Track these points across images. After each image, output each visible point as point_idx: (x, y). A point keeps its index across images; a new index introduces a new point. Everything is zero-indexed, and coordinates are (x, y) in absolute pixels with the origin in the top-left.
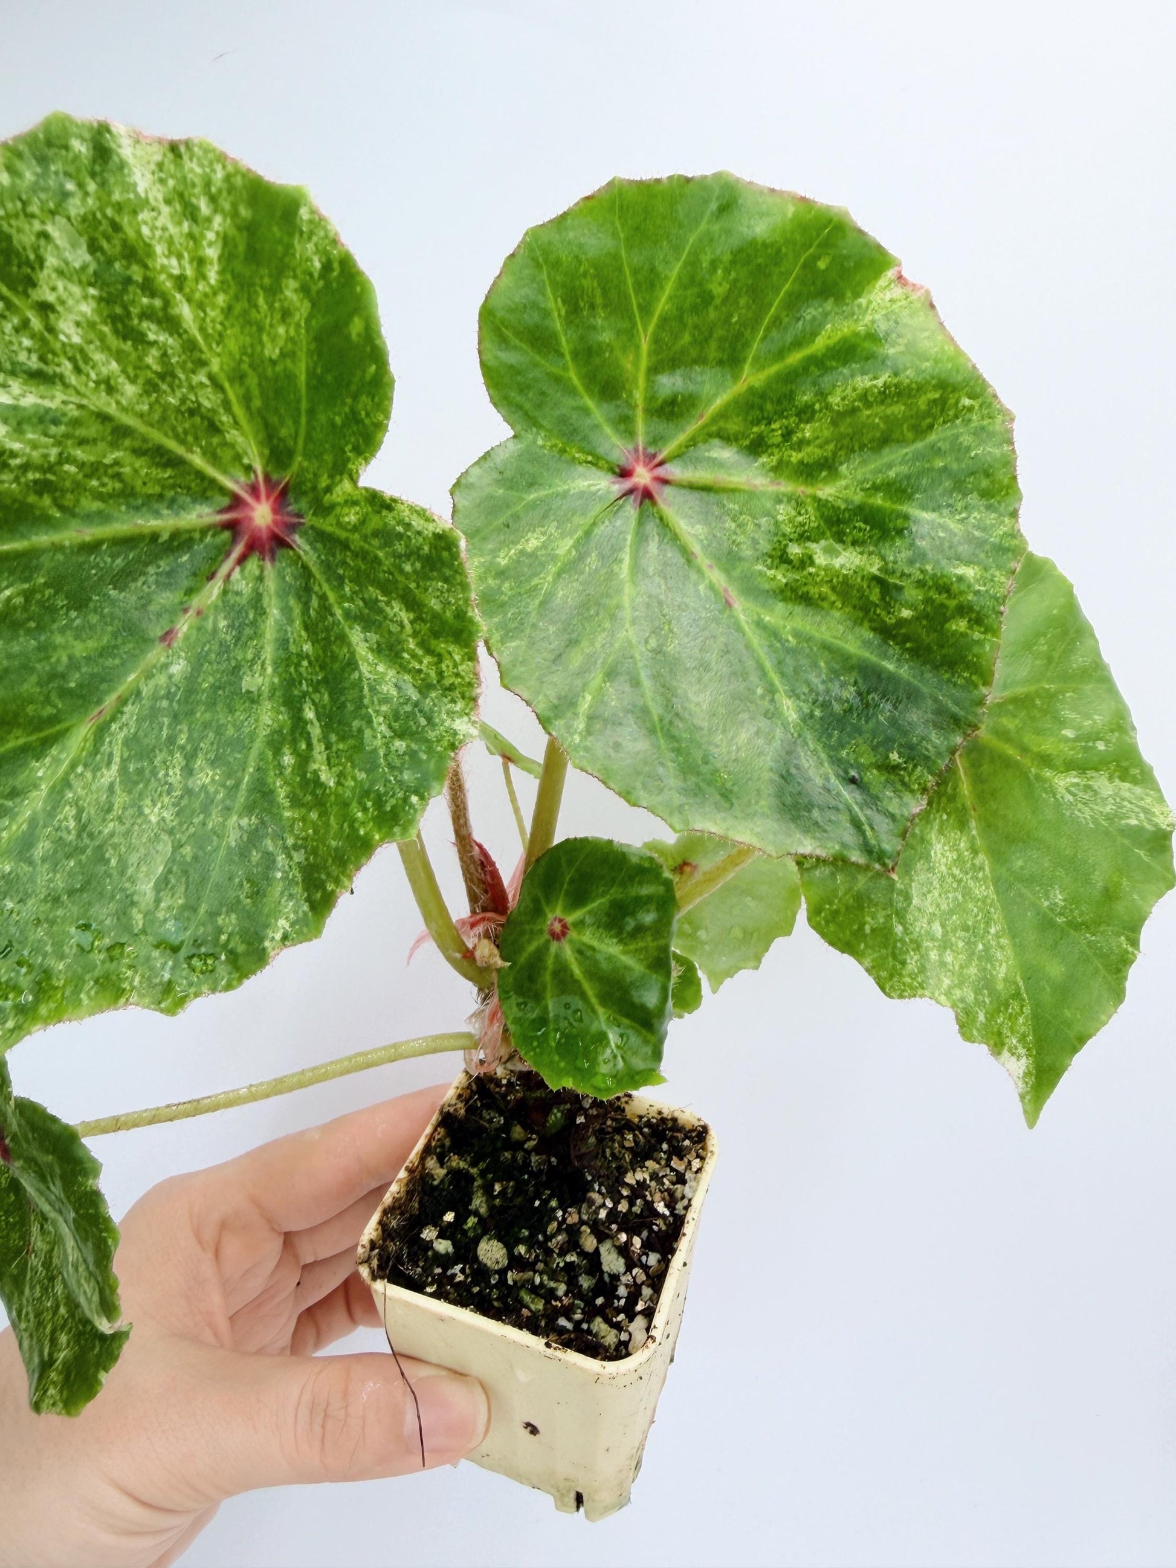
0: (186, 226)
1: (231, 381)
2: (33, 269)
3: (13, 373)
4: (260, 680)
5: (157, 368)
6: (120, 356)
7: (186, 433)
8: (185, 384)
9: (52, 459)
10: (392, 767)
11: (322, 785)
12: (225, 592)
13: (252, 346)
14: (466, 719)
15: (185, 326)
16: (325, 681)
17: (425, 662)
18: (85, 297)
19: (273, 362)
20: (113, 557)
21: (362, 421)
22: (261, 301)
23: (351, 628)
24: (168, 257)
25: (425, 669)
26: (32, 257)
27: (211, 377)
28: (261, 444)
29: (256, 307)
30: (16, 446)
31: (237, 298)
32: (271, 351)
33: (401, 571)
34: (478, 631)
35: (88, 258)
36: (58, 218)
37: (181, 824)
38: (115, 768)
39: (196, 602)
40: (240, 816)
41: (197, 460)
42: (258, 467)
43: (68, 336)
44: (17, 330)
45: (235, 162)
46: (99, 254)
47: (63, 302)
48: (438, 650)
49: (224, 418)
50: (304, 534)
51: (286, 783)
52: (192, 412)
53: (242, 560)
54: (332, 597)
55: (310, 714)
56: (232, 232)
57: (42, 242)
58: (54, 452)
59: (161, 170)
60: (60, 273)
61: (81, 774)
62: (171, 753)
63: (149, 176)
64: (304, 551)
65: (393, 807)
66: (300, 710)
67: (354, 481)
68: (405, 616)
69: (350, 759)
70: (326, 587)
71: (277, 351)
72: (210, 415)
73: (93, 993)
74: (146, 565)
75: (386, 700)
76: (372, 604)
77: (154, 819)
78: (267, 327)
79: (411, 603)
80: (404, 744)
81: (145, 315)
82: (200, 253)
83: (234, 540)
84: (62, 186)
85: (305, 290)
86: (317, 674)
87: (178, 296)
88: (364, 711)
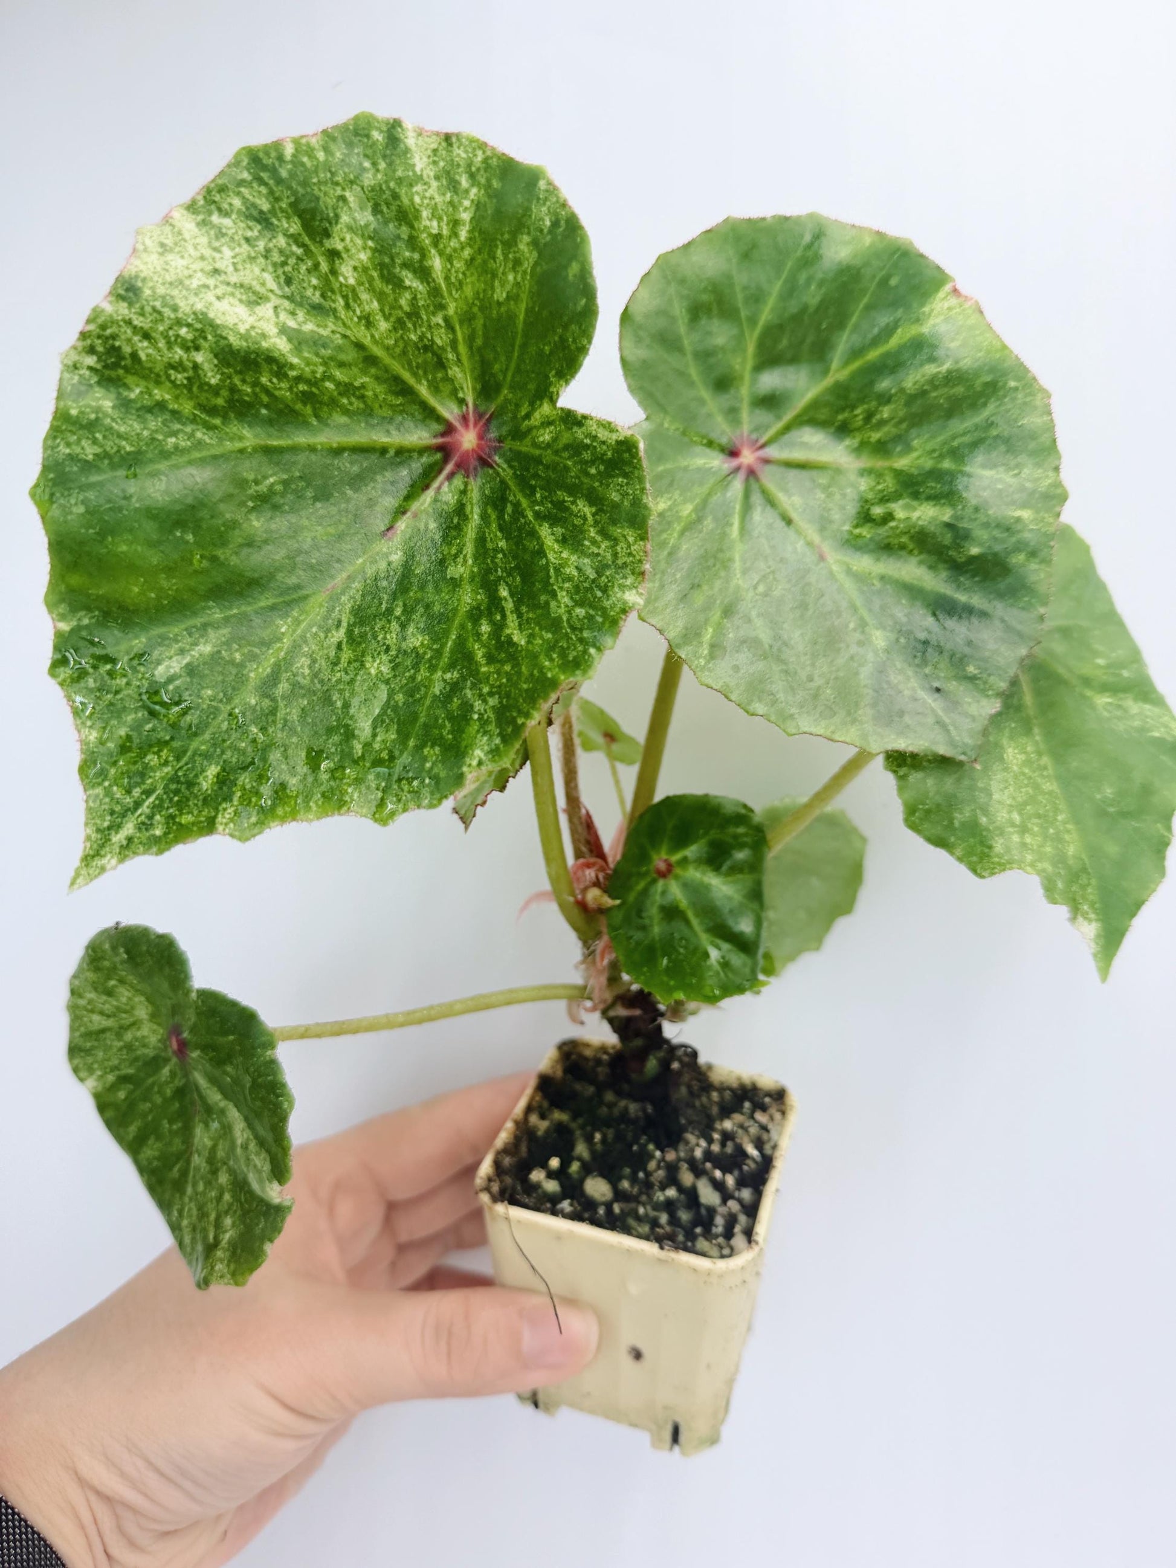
0: (449, 195)
1: (461, 323)
2: (330, 223)
3: (301, 305)
4: (462, 570)
5: (407, 308)
6: (381, 297)
7: (417, 367)
8: (425, 324)
9: (318, 376)
10: (573, 629)
11: (514, 644)
12: (436, 500)
13: (484, 291)
14: (634, 591)
15: (434, 276)
16: (517, 567)
17: (603, 546)
18: (364, 248)
19: (499, 304)
20: (352, 463)
21: (568, 347)
22: (499, 252)
23: (541, 526)
24: (430, 220)
25: (601, 552)
26: (332, 215)
27: (446, 319)
28: (475, 379)
29: (494, 258)
30: (295, 361)
31: (480, 251)
32: (500, 295)
33: (587, 474)
34: (650, 515)
35: (371, 218)
36: (355, 187)
37: (395, 676)
38: (342, 631)
39: (415, 506)
40: (444, 672)
41: (423, 390)
42: (470, 400)
43: (346, 278)
44: (309, 271)
45: (493, 149)
46: (379, 217)
47: (347, 250)
48: (615, 534)
49: (450, 356)
50: (502, 456)
51: (483, 646)
52: (426, 348)
53: (450, 477)
54: (524, 503)
55: (504, 592)
56: (484, 199)
57: (341, 204)
58: (321, 369)
59: (435, 155)
60: (350, 229)
61: (316, 634)
62: (389, 622)
63: (425, 159)
64: (504, 470)
65: (575, 658)
66: (497, 590)
67: (553, 401)
68: (587, 510)
69: (538, 624)
70: (520, 497)
71: (504, 295)
72: (440, 352)
73: (320, 803)
74: (375, 473)
75: (569, 579)
76: (560, 505)
77: (373, 671)
78: (500, 275)
79: (593, 499)
80: (583, 611)
81: (405, 265)
82: (457, 217)
83: (446, 460)
84: (361, 164)
85: (535, 243)
86: (510, 563)
87: (433, 251)
88: (550, 588)
